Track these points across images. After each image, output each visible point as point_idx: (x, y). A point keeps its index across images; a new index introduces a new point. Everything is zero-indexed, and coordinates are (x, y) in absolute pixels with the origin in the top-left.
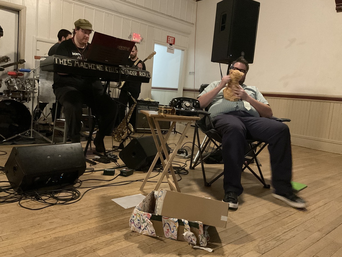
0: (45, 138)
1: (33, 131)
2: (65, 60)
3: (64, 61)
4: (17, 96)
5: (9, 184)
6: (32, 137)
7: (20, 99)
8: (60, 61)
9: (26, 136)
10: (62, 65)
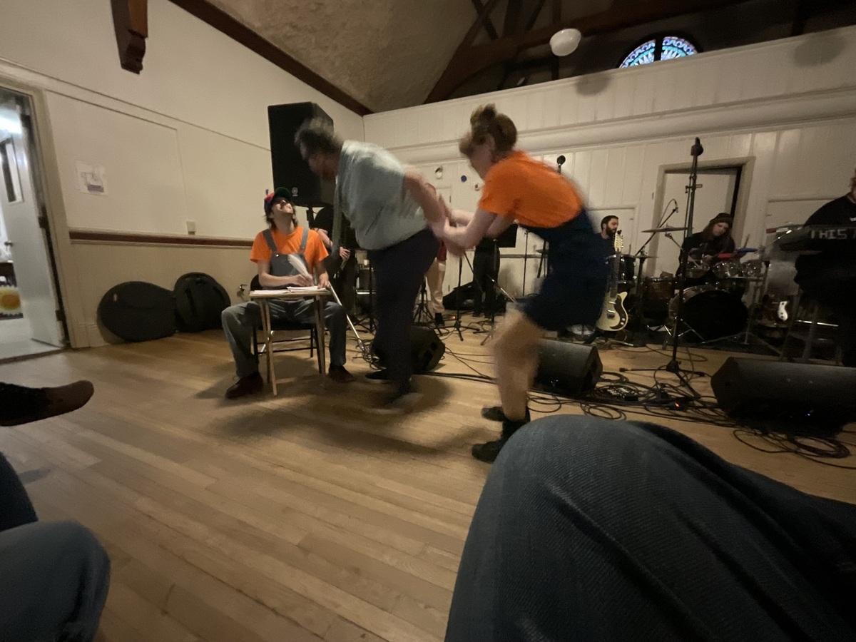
0: (770, 347)
1: (749, 336)
2: (832, 231)
3: (829, 233)
4: (728, 285)
5: (715, 400)
6: (747, 342)
7: (731, 289)
8: (821, 234)
9: (735, 339)
10: (824, 240)
